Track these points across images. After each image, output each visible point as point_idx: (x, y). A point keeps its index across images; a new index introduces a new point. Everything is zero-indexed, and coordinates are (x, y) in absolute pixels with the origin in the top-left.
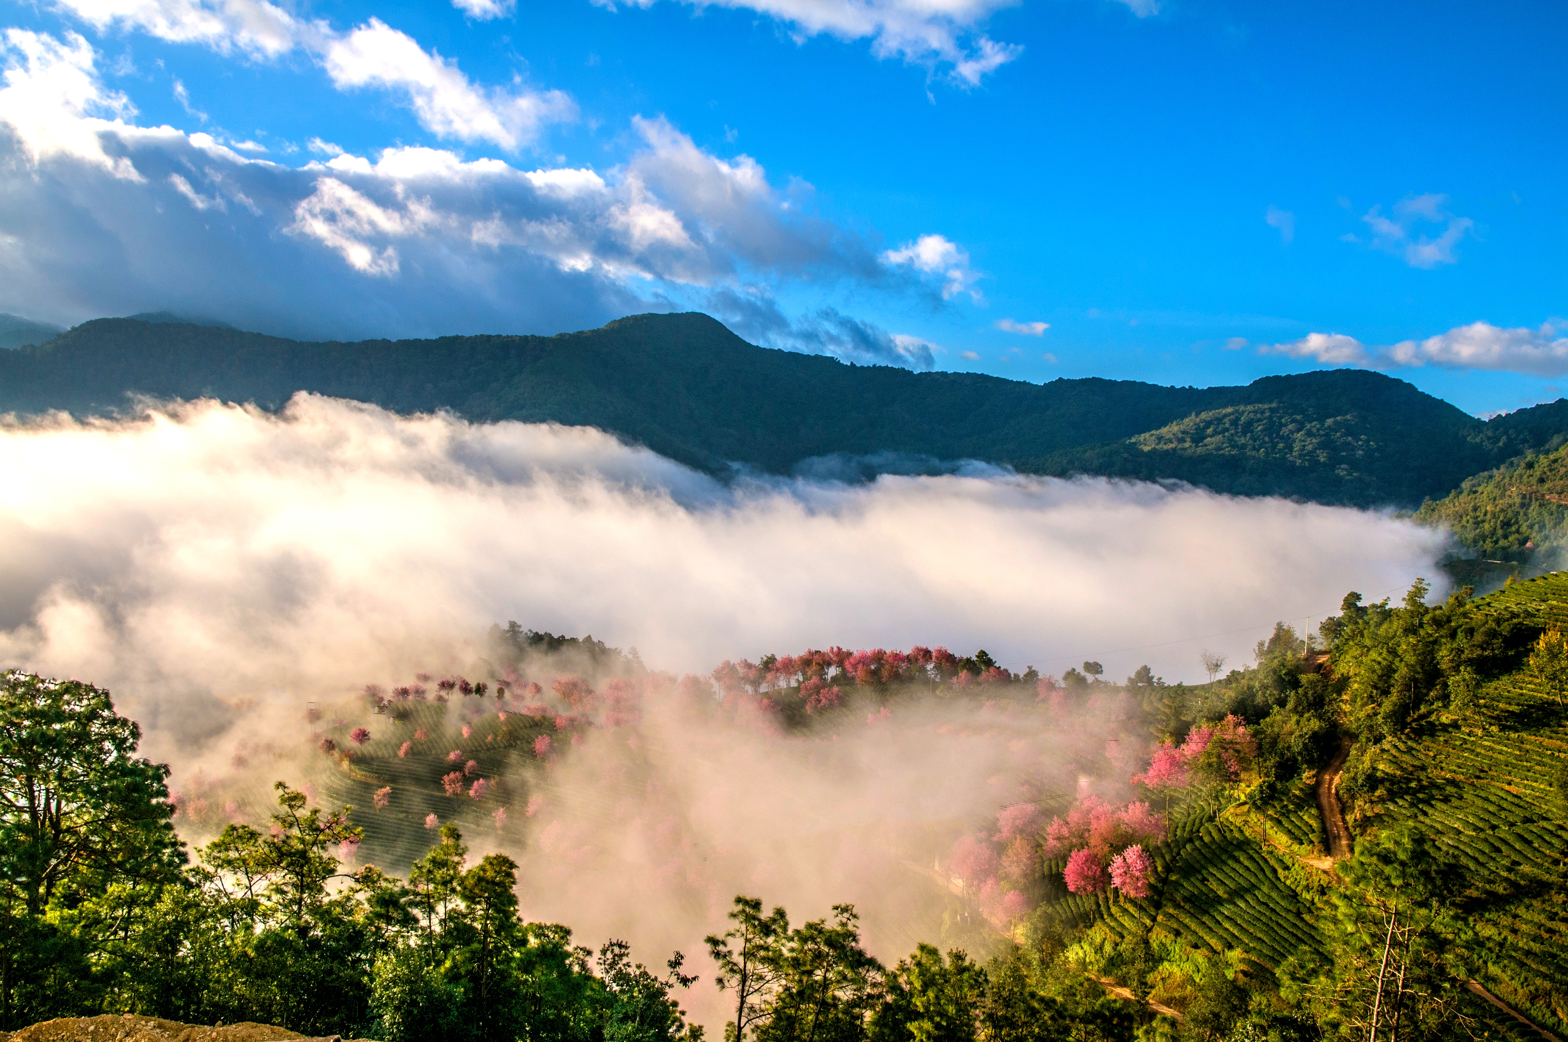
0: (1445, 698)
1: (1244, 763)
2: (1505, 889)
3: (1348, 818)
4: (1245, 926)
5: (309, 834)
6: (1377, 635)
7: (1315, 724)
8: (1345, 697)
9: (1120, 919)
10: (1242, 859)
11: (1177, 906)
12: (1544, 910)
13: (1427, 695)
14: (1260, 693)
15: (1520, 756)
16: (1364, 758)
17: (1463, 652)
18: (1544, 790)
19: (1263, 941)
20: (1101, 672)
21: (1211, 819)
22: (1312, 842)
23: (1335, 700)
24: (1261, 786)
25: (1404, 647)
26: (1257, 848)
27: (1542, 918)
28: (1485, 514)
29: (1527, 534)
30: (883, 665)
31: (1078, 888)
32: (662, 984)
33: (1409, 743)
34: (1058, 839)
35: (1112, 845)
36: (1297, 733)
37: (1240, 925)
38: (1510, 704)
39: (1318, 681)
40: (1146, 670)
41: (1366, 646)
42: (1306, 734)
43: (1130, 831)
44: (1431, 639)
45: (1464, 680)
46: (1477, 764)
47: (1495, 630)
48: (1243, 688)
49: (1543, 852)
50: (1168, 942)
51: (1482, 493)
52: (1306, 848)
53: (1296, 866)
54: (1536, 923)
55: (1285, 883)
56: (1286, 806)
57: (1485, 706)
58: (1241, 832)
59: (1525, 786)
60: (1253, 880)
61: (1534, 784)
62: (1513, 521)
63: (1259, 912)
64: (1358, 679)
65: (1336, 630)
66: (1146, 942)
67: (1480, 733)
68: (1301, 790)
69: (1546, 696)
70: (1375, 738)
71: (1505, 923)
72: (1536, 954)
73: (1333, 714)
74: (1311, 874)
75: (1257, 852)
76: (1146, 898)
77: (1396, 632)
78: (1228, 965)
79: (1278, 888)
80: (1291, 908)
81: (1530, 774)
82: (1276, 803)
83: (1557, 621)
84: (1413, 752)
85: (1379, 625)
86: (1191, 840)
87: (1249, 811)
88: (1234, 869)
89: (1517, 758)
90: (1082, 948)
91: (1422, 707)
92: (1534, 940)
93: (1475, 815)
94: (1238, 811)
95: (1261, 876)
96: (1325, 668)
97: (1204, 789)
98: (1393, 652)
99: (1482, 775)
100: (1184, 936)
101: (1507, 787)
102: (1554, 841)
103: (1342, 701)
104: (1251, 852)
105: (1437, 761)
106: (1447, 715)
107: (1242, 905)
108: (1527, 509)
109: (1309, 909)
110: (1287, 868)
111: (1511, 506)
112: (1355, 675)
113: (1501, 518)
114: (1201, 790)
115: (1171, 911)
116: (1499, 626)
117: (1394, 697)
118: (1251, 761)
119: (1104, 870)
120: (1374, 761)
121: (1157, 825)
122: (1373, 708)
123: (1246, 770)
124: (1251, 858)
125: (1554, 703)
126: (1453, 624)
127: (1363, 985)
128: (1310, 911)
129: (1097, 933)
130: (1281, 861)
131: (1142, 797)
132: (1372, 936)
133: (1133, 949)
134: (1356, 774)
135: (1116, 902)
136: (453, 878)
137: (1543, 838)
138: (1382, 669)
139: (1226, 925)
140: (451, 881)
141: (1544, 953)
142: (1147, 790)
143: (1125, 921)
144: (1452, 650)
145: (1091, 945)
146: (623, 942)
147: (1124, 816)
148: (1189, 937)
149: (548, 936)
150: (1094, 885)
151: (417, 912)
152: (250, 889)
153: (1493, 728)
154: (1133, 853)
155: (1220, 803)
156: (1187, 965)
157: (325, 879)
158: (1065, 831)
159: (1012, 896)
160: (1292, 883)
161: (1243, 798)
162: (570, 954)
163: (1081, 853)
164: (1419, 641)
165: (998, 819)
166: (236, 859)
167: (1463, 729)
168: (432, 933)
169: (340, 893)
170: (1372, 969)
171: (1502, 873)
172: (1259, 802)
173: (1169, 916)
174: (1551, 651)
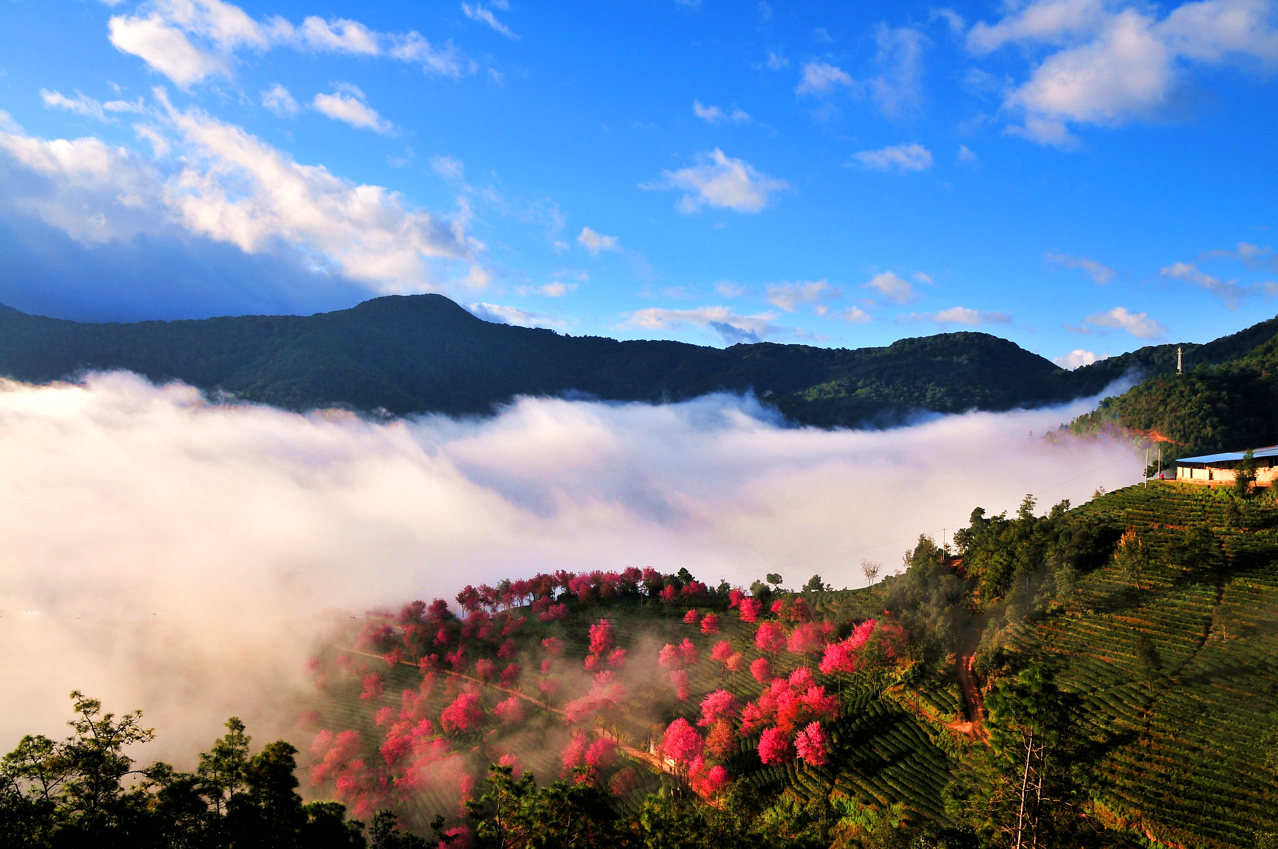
0: (1053, 589)
1: (899, 651)
2: (1104, 739)
3: (982, 690)
4: (905, 783)
5: (103, 737)
6: (998, 541)
8: (976, 593)
9: (805, 784)
10: (900, 728)
11: (851, 771)
12: (1134, 754)
13: (1039, 587)
14: (909, 593)
15: (1111, 632)
16: (993, 641)
17: (1064, 552)
18: (1130, 658)
19: (920, 795)
20: (781, 582)
21: (875, 697)
22: (955, 711)
23: (968, 595)
24: (913, 668)
25: (1020, 550)
26: (912, 719)
27: (1132, 760)
30: (600, 584)
31: (769, 761)
33: (1027, 626)
34: (752, 721)
35: (795, 723)
36: (940, 624)
37: (901, 783)
38: (1102, 591)
39: (954, 581)
40: (817, 579)
41: (990, 551)
42: (947, 623)
43: (810, 711)
44: (1040, 543)
45: (1066, 574)
46: (1079, 641)
47: (1088, 534)
48: (895, 589)
49: (1131, 708)
50: (845, 801)
52: (949, 717)
53: (944, 731)
54: (1128, 764)
55: (935, 746)
56: (934, 683)
57: (1083, 594)
58: (899, 706)
59: (1116, 656)
60: (910, 745)
61: (1122, 654)
63: (916, 771)
64: (985, 577)
65: (966, 538)
66: (827, 802)
67: (1080, 615)
68: (945, 669)
69: (1128, 584)
70: (1000, 623)
71: (1105, 766)
72: (1129, 789)
73: (967, 607)
74: (955, 737)
75: (913, 722)
76: (826, 765)
77: (1012, 538)
78: (893, 816)
79: (930, 750)
80: (941, 766)
81: (1119, 646)
82: (925, 681)
83: (1133, 524)
84: (1031, 634)
85: (999, 533)
86: (859, 716)
87: (904, 690)
88: (895, 738)
89: (1108, 634)
90: (775, 811)
91: (1035, 597)
92: (1127, 778)
93: (1079, 681)
94: (896, 689)
95: (916, 741)
96: (960, 570)
97: (868, 674)
98: (1011, 554)
99: (1083, 649)
100: (857, 795)
101: (1102, 658)
102: (1139, 698)
103: (974, 596)
104: (908, 722)
105: (1049, 639)
106: (1054, 603)
107: (902, 766)
109: (955, 765)
110: (936, 733)
112: (983, 574)
114: (866, 675)
115: (846, 775)
116: (1090, 530)
117: (1014, 590)
118: (905, 648)
119: (790, 744)
120: (1000, 643)
121: (831, 705)
122: (998, 600)
123: (901, 655)
124: (908, 727)
125: (1134, 589)
126: (1056, 530)
127: (1010, 797)
128: (956, 767)
129: (787, 797)
130: (931, 728)
131: (819, 683)
132: (1015, 757)
133: (816, 808)
134: (987, 653)
135: (801, 771)
136: (238, 765)
137: (1130, 696)
138: (1003, 568)
139: (891, 784)
140: (236, 768)
141: (1135, 787)
142: (822, 676)
143: (810, 786)
144: (1056, 550)
145: (782, 807)
146: (393, 813)
147: (805, 699)
148: (861, 795)
149: (325, 813)
150: (782, 758)
151: (206, 798)
152: (46, 793)
153: (1090, 611)
154: (813, 728)
155: (881, 684)
156: (860, 818)
157: (119, 775)
158: (757, 714)
159: (716, 771)
160: (941, 745)
161: (899, 679)
162: (345, 828)
163: (771, 732)
164: (1031, 545)
165: (701, 708)
166: (32, 767)
167: (1067, 613)
168: (219, 815)
169: (133, 788)
170: (1016, 784)
171: (1101, 726)
172: (912, 681)
173: (845, 779)
174: (1130, 548)
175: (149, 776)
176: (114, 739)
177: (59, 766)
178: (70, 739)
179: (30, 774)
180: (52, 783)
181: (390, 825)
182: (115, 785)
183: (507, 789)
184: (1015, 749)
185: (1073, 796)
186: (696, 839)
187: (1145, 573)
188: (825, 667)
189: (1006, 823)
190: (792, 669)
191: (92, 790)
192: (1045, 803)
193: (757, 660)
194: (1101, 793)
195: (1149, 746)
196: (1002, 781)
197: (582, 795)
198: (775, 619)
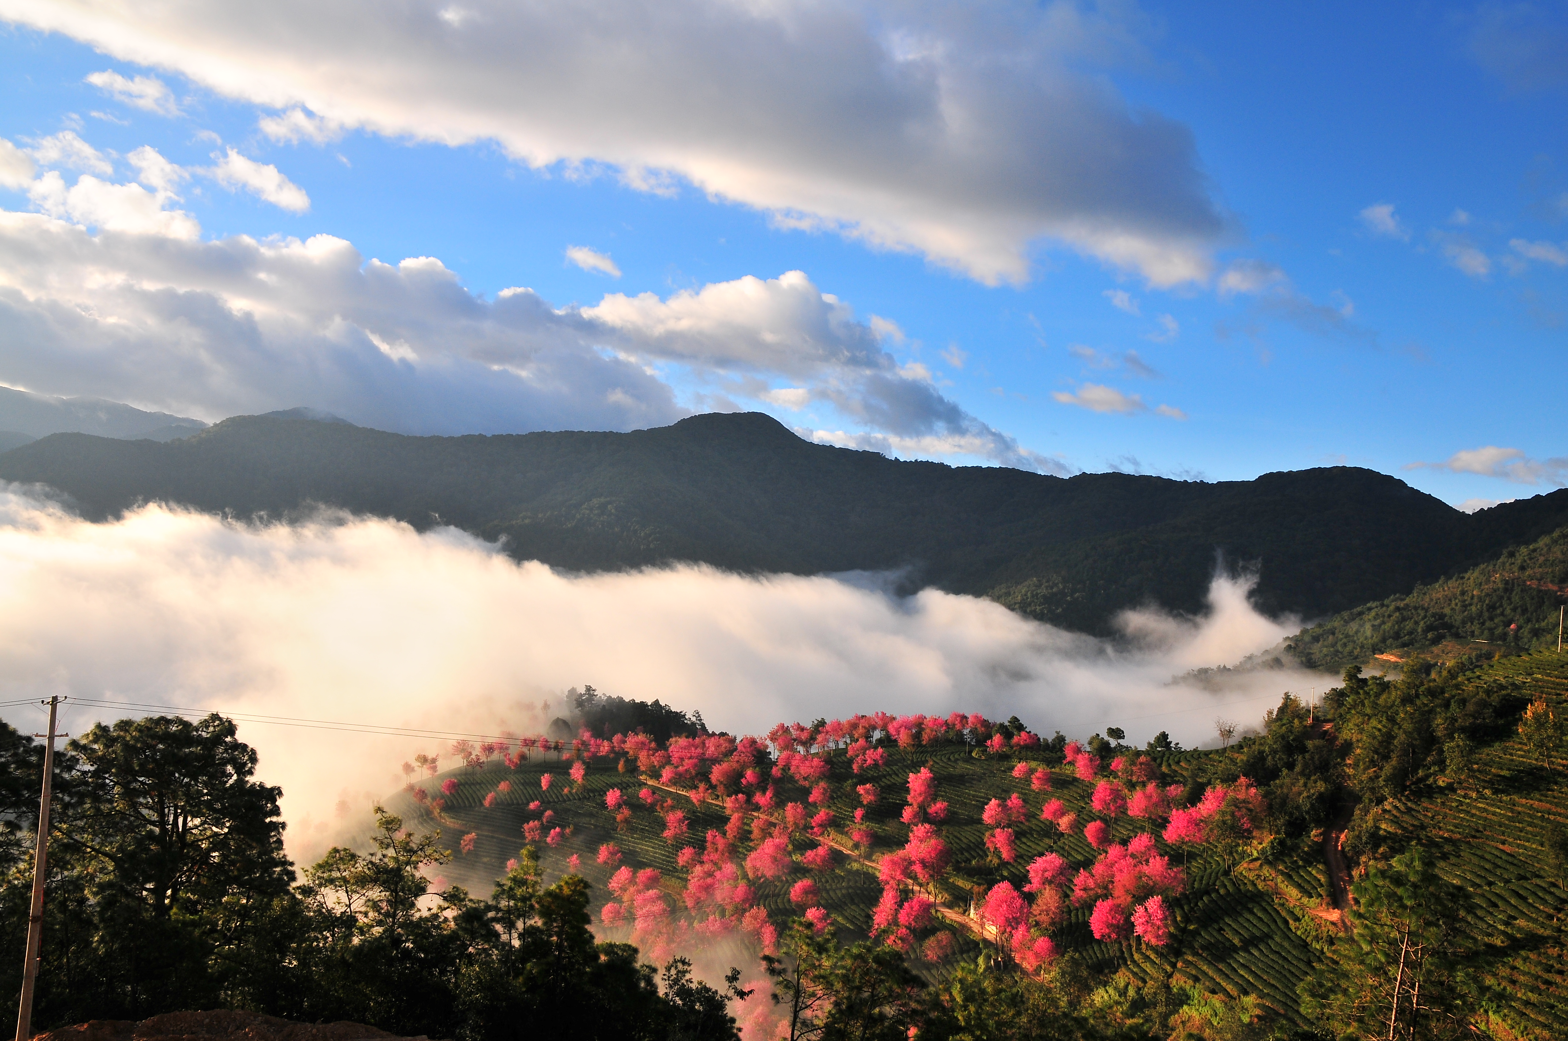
0: (1441, 763)
1: (1257, 822)
2: (1502, 942)
3: (1353, 873)
4: (1259, 973)
5: (403, 855)
6: (1377, 704)
7: (1321, 786)
8: (1348, 762)
9: (1142, 965)
10: (1255, 910)
11: (1195, 954)
12: (1540, 963)
13: (1425, 759)
14: (1270, 757)
15: (1513, 817)
16: (1367, 818)
17: (1456, 721)
18: (1536, 849)
19: (1277, 988)
20: (1123, 737)
21: (1227, 873)
22: (1321, 896)
23: (1339, 764)
24: (1272, 842)
25: (1402, 715)
26: (1270, 900)
27: (1539, 971)
28: (1472, 598)
29: (1510, 617)
30: (923, 729)
31: (1103, 936)
32: (721, 997)
33: (1409, 804)
34: (1085, 889)
35: (1134, 896)
36: (1305, 794)
37: (1254, 972)
38: (1502, 769)
39: (1324, 747)
40: (1164, 736)
41: (1367, 715)
42: (1313, 795)
43: (1151, 883)
44: (1426, 709)
45: (1458, 746)
46: (1472, 824)
47: (1485, 700)
48: (1253, 752)
49: (1537, 908)
50: (1188, 987)
51: (1469, 579)
52: (1314, 901)
53: (1306, 917)
54: (1533, 975)
55: (1296, 934)
56: (1296, 861)
57: (1478, 771)
58: (1255, 885)
59: (1518, 846)
60: (1266, 930)
61: (1527, 844)
62: (1498, 604)
63: (1273, 960)
64: (1360, 745)
65: (1339, 700)
66: (1168, 987)
67: (1474, 795)
68: (1309, 846)
69: (1534, 762)
70: (1377, 798)
71: (1504, 974)
72: (1534, 1005)
73: (1337, 777)
74: (1320, 925)
75: (1270, 905)
76: (1167, 946)
77: (1394, 702)
78: (1244, 1009)
79: (1289, 938)
80: (1302, 957)
81: (1522, 834)
82: (1286, 859)
83: (1542, 692)
84: (1413, 813)
85: (1378, 695)
86: (1207, 893)
87: (1261, 865)
88: (1248, 920)
89: (1509, 819)
90: (1107, 992)
91: (1420, 771)
92: (1532, 991)
93: (1471, 872)
94: (1251, 866)
95: (1273, 927)
96: (1330, 735)
97: (1219, 846)
98: (1392, 720)
99: (1478, 834)
100: (1202, 982)
101: (1501, 846)
102: (1548, 897)
103: (1346, 765)
104: (1264, 904)
105: (1436, 821)
106: (1443, 779)
107: (1256, 953)
108: (1511, 594)
109: (1319, 958)
110: (1297, 919)
111: (1495, 591)
112: (1358, 741)
113: (1487, 602)
114: (1216, 847)
115: (1190, 958)
116: (1489, 697)
117: (1394, 762)
118: (1262, 820)
119: (1127, 920)
120: (1376, 820)
121: (1175, 877)
122: (1375, 771)
123: (1259, 828)
124: (1265, 910)
125: (1542, 768)
126: (1446, 695)
127: (1380, 1002)
128: (1320, 960)
129: (1121, 978)
130: (1292, 913)
131: (1162, 852)
132: (1387, 955)
133: (1155, 993)
134: (1360, 832)
135: (1139, 949)
136: (532, 896)
137: (1537, 895)
138: (1382, 735)
139: (1242, 973)
140: (529, 899)
141: (1542, 1003)
142: (1167, 845)
143: (1148, 967)
144: (1447, 718)
145: (1115, 988)
146: (687, 960)
147: (1146, 869)
148: (1207, 983)
149: (618, 954)
150: (1118, 934)
151: (498, 927)
152: (349, 906)
153: (1486, 791)
154: (1154, 903)
155: (1234, 858)
156: (1205, 1009)
157: (416, 896)
158: (1091, 883)
159: (1042, 943)
160: (1302, 933)
161: (1255, 854)
162: (637, 971)
163: (1105, 903)
164: (1415, 710)
165: (1028, 871)
166: (338, 878)
167: (1459, 792)
168: (512, 947)
169: (430, 909)
170: (1387, 987)
171: (1499, 927)
172: (1270, 858)
173: (1188, 963)
174: (1538, 720)
175: (445, 899)
176: (414, 858)
177: (362, 881)
178: (372, 855)
179: (336, 886)
180: (355, 896)
181: (684, 972)
182: (413, 905)
183: (808, 945)
184: (1387, 946)
185: (1457, 1006)
186: (1013, 1017)
187: (1557, 751)
188: (1170, 835)
189: (1375, 1031)
190: (1132, 835)
191: (391, 907)
192: (1422, 1012)
193: (1093, 823)
194: (1498, 1006)
195: (1560, 956)
196: (1370, 982)
197: (888, 958)
198: (1115, 778)
